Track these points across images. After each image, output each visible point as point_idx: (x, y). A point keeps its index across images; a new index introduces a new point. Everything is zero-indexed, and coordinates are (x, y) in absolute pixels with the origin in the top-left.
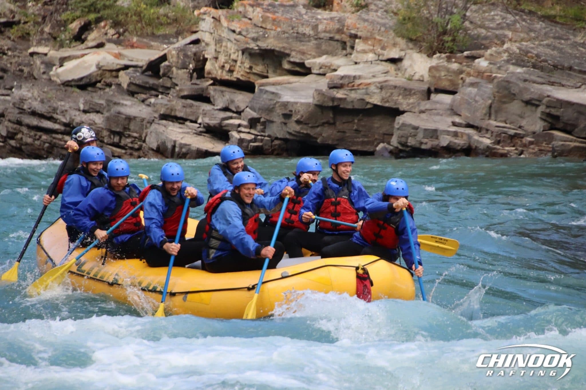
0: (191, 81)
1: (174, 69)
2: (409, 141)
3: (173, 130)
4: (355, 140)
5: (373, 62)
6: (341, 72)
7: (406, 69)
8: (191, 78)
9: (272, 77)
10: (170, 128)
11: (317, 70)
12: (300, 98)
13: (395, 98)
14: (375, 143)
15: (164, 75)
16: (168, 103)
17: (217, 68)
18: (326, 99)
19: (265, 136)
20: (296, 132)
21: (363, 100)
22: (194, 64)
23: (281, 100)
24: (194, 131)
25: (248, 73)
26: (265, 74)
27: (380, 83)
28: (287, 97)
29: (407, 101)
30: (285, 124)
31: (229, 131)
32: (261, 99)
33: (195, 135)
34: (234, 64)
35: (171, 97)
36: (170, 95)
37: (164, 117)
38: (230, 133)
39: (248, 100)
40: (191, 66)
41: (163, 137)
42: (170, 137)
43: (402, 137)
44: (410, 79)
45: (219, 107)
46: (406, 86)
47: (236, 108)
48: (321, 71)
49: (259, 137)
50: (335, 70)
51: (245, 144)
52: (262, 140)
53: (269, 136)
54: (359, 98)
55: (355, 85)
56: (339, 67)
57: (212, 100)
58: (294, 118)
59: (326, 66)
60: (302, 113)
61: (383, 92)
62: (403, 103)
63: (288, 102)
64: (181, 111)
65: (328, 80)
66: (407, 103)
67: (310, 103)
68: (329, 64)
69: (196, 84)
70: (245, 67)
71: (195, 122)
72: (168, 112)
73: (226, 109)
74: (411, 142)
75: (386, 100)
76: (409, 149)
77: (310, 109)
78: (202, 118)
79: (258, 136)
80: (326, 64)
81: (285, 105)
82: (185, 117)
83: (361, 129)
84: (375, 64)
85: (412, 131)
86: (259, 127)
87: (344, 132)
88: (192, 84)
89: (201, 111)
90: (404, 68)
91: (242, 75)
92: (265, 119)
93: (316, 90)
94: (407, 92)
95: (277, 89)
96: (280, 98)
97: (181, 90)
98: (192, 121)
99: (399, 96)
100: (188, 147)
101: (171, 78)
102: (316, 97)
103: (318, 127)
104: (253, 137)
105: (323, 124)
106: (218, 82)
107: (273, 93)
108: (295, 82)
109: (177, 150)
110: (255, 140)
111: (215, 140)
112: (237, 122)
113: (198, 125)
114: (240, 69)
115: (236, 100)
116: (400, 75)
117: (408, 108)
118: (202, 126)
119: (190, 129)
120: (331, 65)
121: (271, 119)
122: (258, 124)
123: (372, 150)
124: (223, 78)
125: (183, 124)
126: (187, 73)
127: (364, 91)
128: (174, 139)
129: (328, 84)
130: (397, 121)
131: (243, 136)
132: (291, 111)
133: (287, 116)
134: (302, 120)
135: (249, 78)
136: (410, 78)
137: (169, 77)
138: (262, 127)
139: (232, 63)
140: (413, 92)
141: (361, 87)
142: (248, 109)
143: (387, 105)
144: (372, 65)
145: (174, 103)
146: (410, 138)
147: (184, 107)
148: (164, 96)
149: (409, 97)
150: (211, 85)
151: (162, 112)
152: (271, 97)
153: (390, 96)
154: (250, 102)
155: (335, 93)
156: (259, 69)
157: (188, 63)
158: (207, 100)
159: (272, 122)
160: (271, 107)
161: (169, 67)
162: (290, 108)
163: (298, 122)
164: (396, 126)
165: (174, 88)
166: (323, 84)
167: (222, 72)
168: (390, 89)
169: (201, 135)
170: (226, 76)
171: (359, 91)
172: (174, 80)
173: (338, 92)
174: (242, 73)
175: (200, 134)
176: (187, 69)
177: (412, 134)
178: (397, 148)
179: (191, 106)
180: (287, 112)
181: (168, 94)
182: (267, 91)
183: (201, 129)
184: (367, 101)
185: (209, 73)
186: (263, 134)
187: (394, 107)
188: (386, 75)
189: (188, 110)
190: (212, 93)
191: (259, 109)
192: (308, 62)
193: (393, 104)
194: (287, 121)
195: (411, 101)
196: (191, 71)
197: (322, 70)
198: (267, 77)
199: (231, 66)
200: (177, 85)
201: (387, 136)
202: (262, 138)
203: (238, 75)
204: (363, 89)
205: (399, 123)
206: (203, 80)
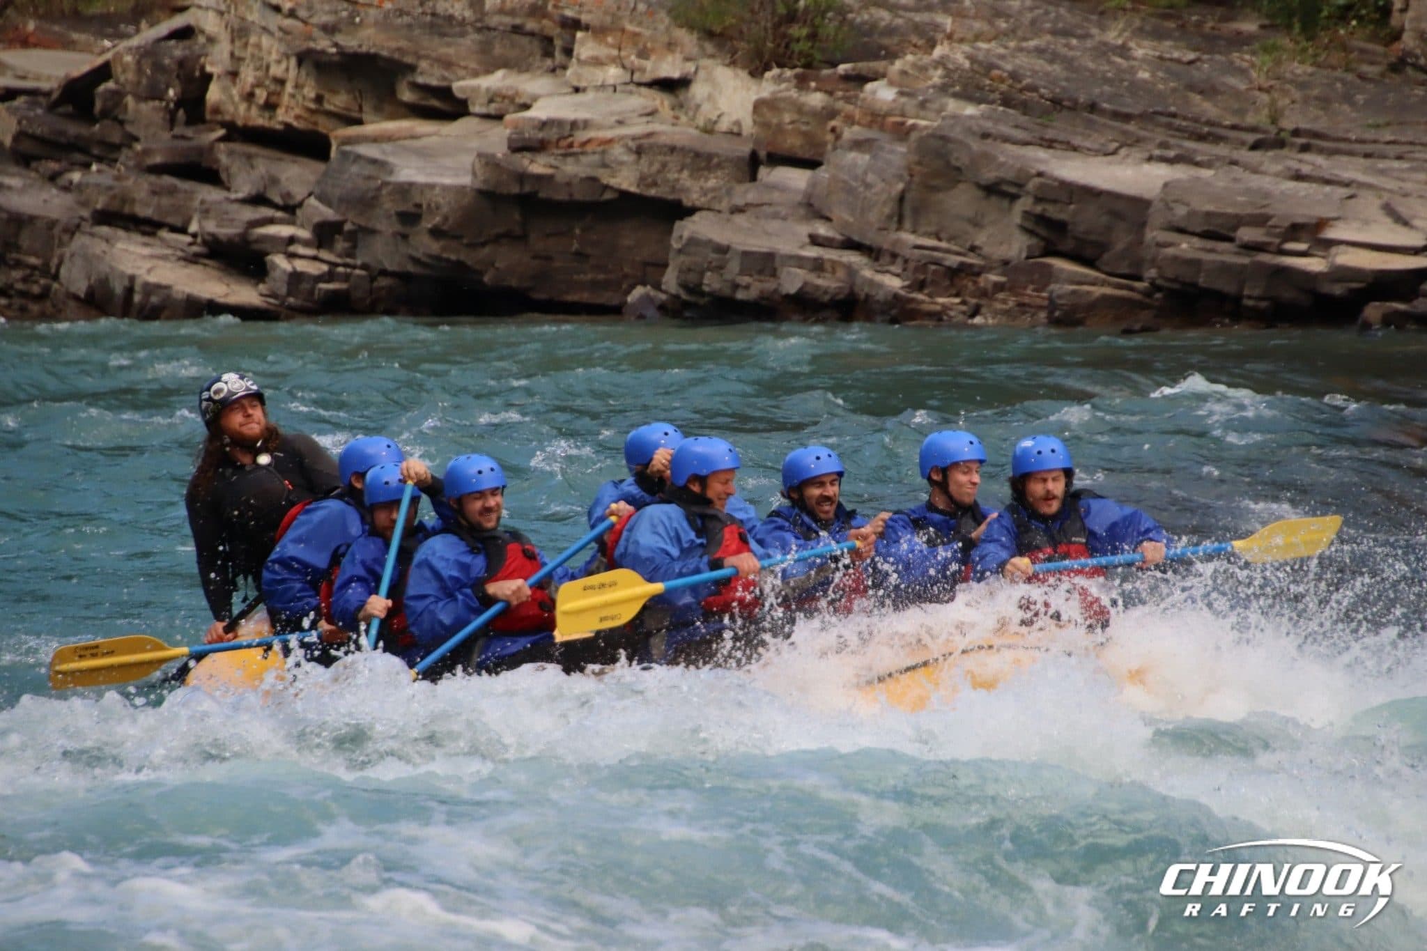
0: (171, 129)
1: (130, 100)
2: (706, 281)
3: (126, 251)
4: (575, 277)
5: (618, 88)
6: (539, 112)
7: (698, 107)
8: (172, 122)
9: (372, 122)
10: (120, 245)
11: (481, 105)
12: (442, 175)
13: (672, 176)
14: (624, 286)
15: (105, 114)
16: (116, 183)
17: (237, 98)
18: (505, 177)
19: (354, 267)
20: (430, 256)
21: (593, 180)
22: (179, 89)
23: (393, 179)
24: (180, 254)
25: (312, 111)
26: (355, 115)
27: (634, 138)
28: (408, 171)
29: (702, 182)
30: (405, 237)
31: (267, 254)
32: (346, 176)
33: (182, 263)
34: (278, 88)
35: (122, 168)
36: (118, 165)
37: (107, 217)
38: (269, 258)
39: (312, 178)
40: (171, 92)
41: (103, 268)
42: (122, 267)
43: (689, 270)
44: (709, 130)
45: (240, 195)
46: (698, 146)
47: (282, 197)
48: (492, 109)
49: (341, 269)
50: (526, 107)
51: (305, 286)
52: (346, 278)
53: (364, 267)
54: (583, 175)
55: (576, 144)
56: (535, 98)
57: (224, 176)
58: (427, 224)
59: (504, 97)
60: (445, 210)
61: (644, 161)
62: (692, 189)
63: (411, 184)
64: (147, 205)
65: (508, 131)
66: (702, 188)
67: (464, 187)
68: (510, 93)
69: (183, 137)
70: (304, 98)
71: (183, 230)
72: (115, 206)
73: (258, 200)
74: (711, 282)
75: (650, 180)
76: (706, 299)
77: (466, 201)
78: (200, 222)
79: (337, 265)
80: (504, 92)
81: (405, 190)
82: (156, 218)
83: (589, 250)
84: (623, 92)
85: (713, 256)
86: (341, 245)
87: (548, 258)
88: (175, 137)
89: (196, 204)
90: (692, 104)
91: (297, 117)
92: (353, 224)
93: (480, 155)
94: (701, 161)
95: (384, 152)
96: (391, 172)
97: (146, 152)
98: (174, 229)
99: (681, 171)
100: (166, 291)
101: (122, 123)
102: (479, 173)
103: (483, 244)
104: (325, 268)
105: (496, 239)
106: (238, 133)
107: (374, 162)
108: (429, 135)
109: (137, 298)
110: (329, 277)
111: (230, 275)
112: (285, 231)
113: (189, 239)
114: (293, 103)
115: (283, 177)
116: (684, 119)
117: (703, 199)
118: (199, 240)
119: (169, 247)
120: (517, 94)
121: (370, 225)
122: (337, 237)
123: (615, 302)
124: (251, 123)
125: (152, 234)
126: (160, 109)
127: (596, 158)
128: (130, 271)
129: (510, 140)
130: (675, 234)
131: (301, 265)
132: (419, 206)
133: (410, 218)
134: (445, 228)
135: (316, 123)
136: (709, 127)
137: (115, 119)
138: (346, 245)
139: (273, 87)
140: (715, 160)
141: (589, 148)
142: (313, 201)
143: (652, 192)
144: (618, 95)
145: (130, 183)
146: (709, 274)
147: (154, 193)
148: (104, 167)
149: (706, 173)
150: (222, 139)
151: (99, 206)
152: (369, 170)
153: (659, 172)
154: (318, 182)
155: (526, 162)
156: (339, 101)
157: (163, 86)
158: (212, 176)
159: (372, 232)
160: (370, 194)
161: (118, 96)
162: (417, 200)
163: (436, 233)
164: (676, 245)
165: (130, 147)
166: (496, 139)
167: (249, 109)
168: (660, 154)
169: (196, 263)
170: (258, 119)
171: (584, 159)
172: (129, 128)
173: (532, 161)
174: (297, 111)
175: (192, 259)
176: (161, 99)
177: (714, 264)
178: (676, 297)
179: (172, 191)
180: (408, 207)
181: (116, 161)
182: (358, 158)
183: (195, 249)
184: (605, 181)
185: (217, 110)
186: (349, 260)
187: (671, 197)
188: (649, 118)
189: (165, 201)
190: (224, 159)
191: (341, 200)
192: (461, 86)
193: (667, 189)
194: (407, 230)
195: (712, 183)
196: (172, 105)
197: (493, 106)
198: (359, 122)
199: (269, 94)
200: (137, 139)
201: (652, 270)
202: (349, 270)
203: (287, 115)
204: (594, 153)
205: (681, 237)
206: (201, 127)
